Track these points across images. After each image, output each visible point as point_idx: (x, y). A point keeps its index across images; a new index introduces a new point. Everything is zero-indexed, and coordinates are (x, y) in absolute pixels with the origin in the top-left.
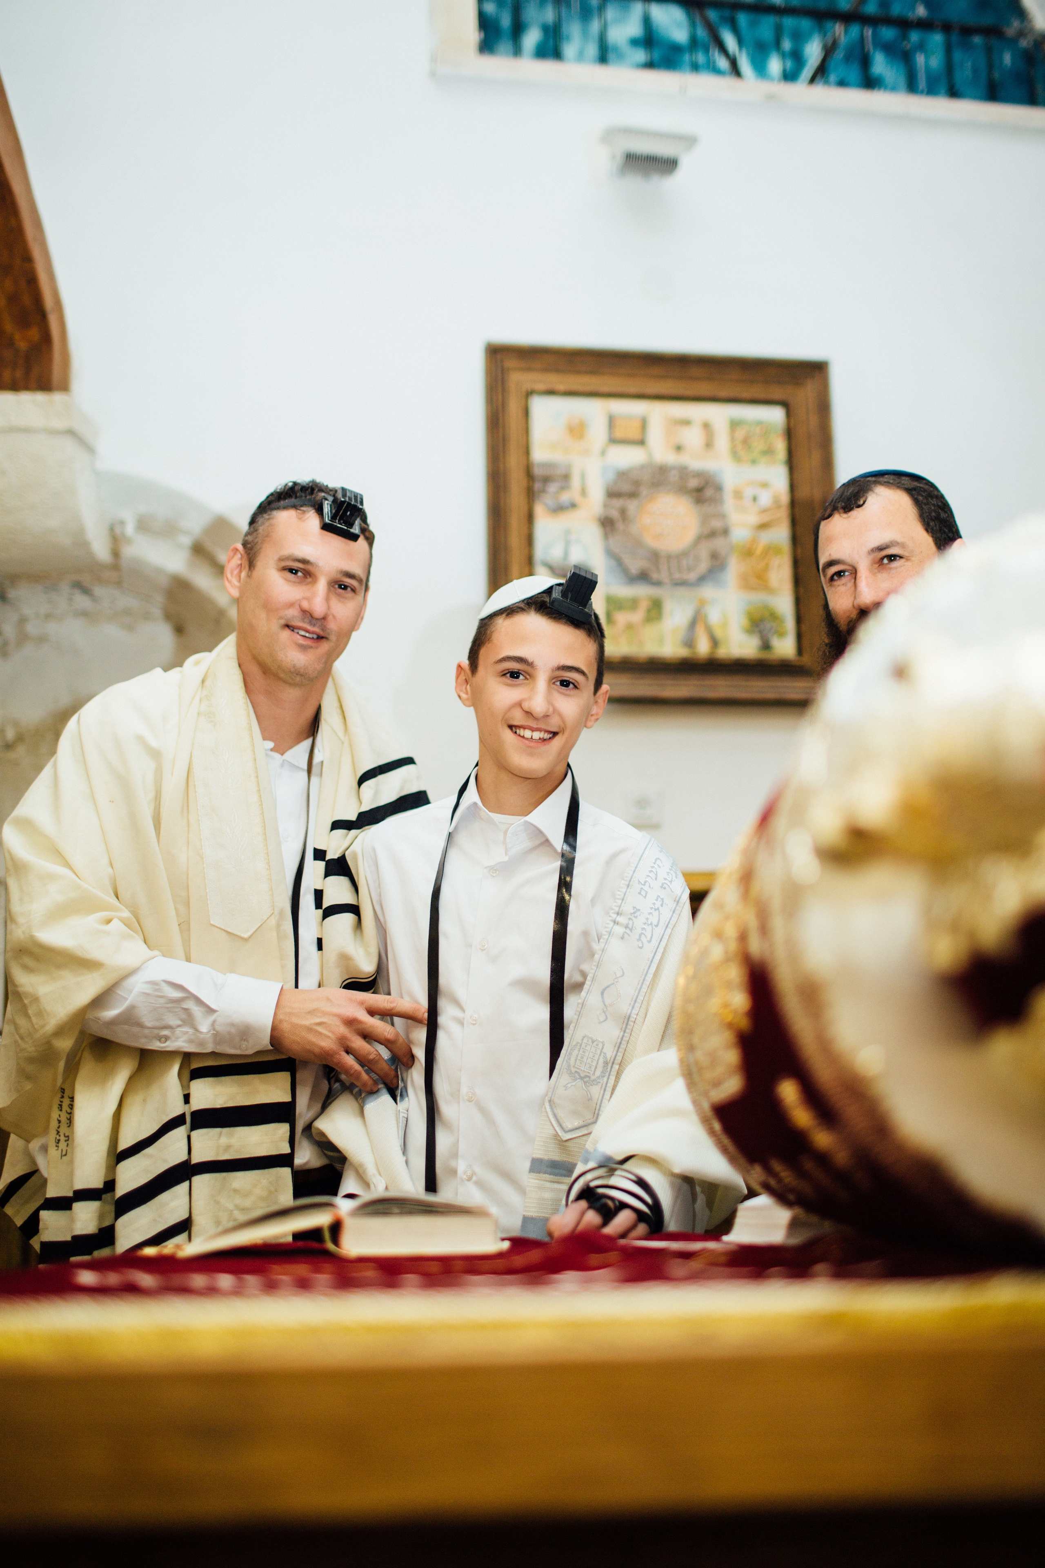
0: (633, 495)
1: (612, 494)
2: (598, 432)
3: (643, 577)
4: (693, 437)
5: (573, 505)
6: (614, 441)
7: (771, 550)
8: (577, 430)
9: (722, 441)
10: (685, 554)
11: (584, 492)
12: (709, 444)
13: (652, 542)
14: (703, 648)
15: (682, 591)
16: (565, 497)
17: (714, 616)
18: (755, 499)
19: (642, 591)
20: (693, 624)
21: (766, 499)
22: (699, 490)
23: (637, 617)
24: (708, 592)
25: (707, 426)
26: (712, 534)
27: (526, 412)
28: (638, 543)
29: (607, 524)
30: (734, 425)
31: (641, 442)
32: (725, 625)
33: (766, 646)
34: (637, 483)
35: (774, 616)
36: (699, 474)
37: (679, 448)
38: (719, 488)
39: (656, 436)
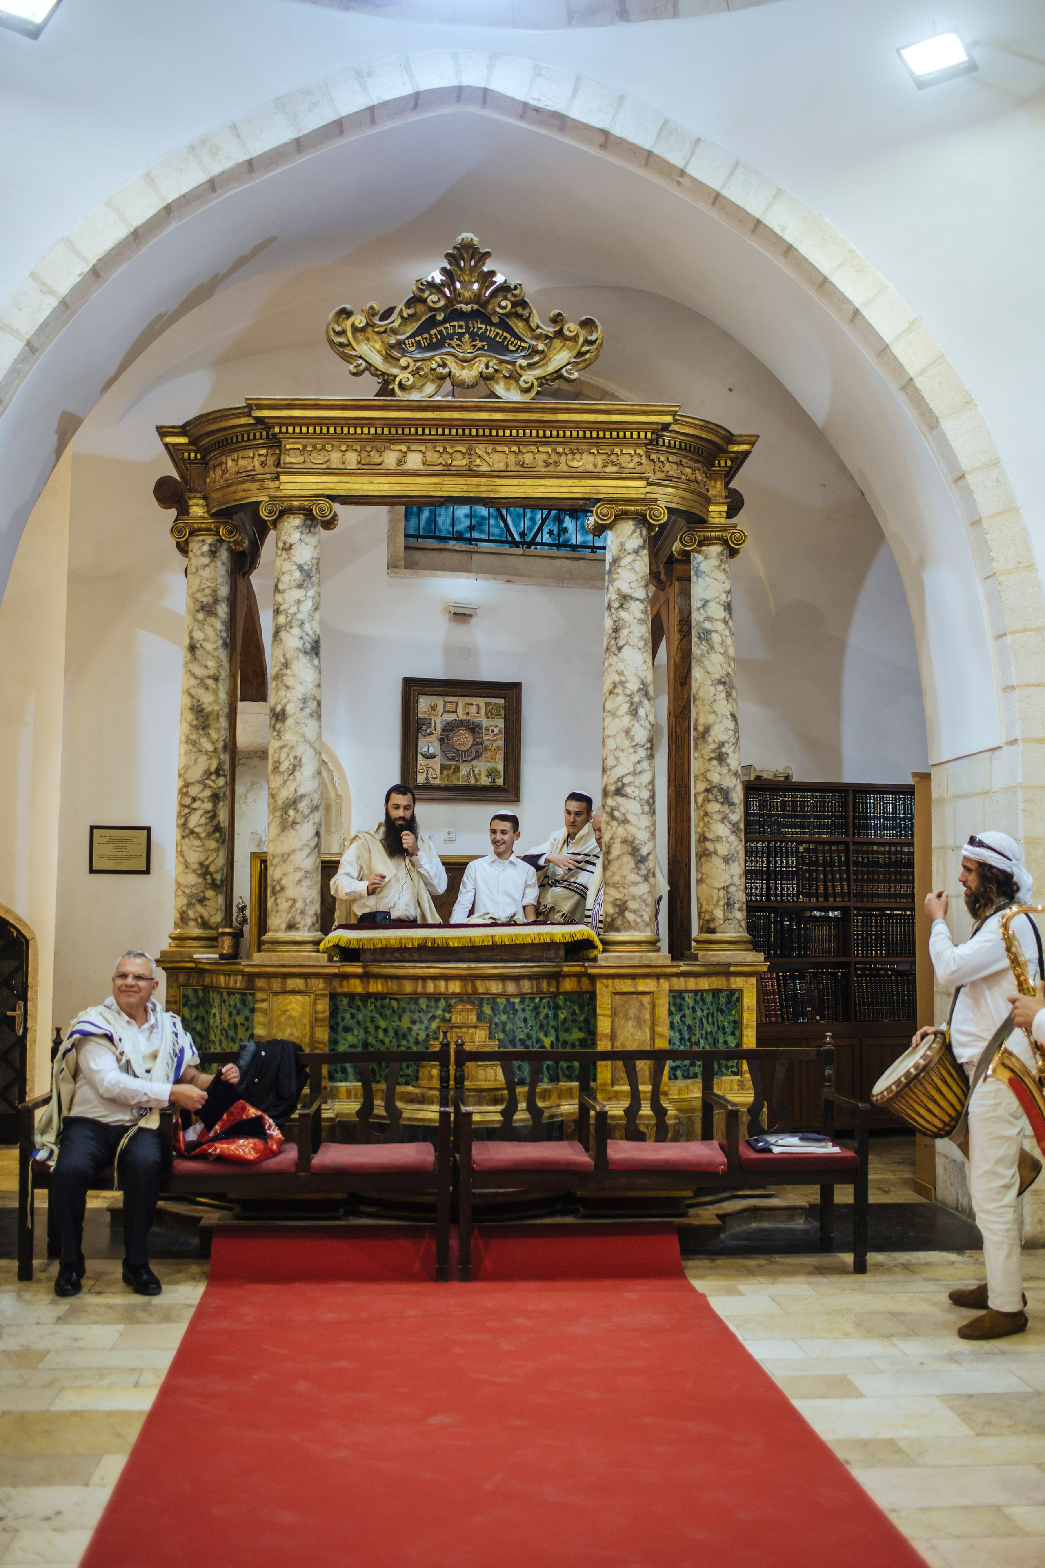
0: (450, 731)
1: (443, 730)
2: (440, 708)
3: (453, 759)
4: (473, 709)
5: (431, 734)
6: (445, 712)
7: (498, 748)
8: (434, 708)
9: (483, 711)
10: (467, 750)
11: (435, 730)
12: (478, 713)
13: (457, 747)
14: (473, 782)
15: (465, 764)
16: (428, 731)
17: (477, 771)
18: (493, 731)
19: (453, 762)
20: (469, 774)
21: (496, 731)
22: (474, 729)
23: (451, 772)
24: (475, 763)
25: (478, 705)
26: (477, 744)
27: (417, 701)
28: (453, 747)
29: (441, 740)
30: (487, 704)
31: (456, 712)
32: (480, 774)
33: (494, 781)
34: (453, 727)
35: (497, 771)
36: (473, 723)
37: (468, 713)
38: (480, 729)
39: (460, 710)
